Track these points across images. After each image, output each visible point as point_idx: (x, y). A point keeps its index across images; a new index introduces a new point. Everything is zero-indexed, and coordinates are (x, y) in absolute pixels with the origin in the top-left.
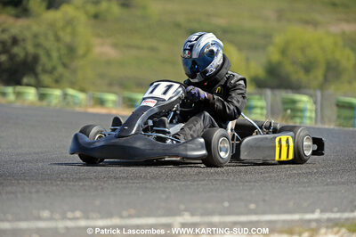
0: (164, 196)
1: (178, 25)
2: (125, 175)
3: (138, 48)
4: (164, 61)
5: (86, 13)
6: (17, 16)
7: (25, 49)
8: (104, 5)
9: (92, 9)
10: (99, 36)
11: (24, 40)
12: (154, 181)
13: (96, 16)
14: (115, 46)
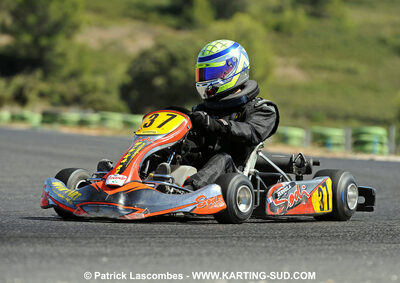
0: (370, 263)
1: (383, 41)
2: (318, 235)
3: (331, 69)
4: (364, 87)
5: (266, 25)
6: (178, 28)
7: (186, 70)
8: (288, 15)
9: (272, 19)
10: (280, 54)
11: (185, 59)
12: (356, 243)
13: (278, 29)
14: (301, 67)
